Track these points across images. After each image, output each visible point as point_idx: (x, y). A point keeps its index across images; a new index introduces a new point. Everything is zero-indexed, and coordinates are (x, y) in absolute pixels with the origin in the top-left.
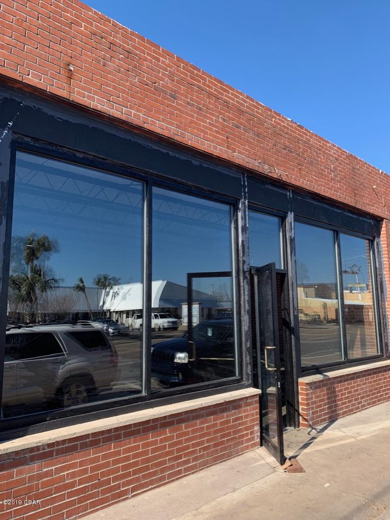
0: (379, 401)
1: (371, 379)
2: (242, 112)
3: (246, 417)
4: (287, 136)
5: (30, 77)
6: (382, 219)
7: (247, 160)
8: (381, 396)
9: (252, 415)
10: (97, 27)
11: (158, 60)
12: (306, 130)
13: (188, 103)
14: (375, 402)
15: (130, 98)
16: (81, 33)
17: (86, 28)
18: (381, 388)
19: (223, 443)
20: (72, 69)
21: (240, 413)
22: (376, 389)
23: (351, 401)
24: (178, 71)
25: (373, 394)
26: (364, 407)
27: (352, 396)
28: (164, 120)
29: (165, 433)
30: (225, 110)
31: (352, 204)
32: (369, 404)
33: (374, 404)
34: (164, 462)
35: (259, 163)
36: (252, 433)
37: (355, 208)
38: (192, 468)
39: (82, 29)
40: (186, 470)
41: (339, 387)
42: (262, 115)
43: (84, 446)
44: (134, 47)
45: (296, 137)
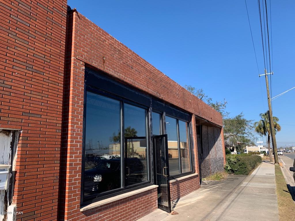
0: (193, 190)
1: (190, 181)
2: (151, 73)
3: (154, 196)
4: (164, 81)
5: (93, 63)
6: (192, 114)
7: (153, 92)
8: (193, 188)
9: (156, 195)
10: (111, 42)
11: (127, 53)
12: (170, 78)
13: (136, 70)
14: (191, 191)
15: (120, 70)
16: (106, 44)
17: (108, 42)
18: (193, 185)
19: (147, 207)
20: (104, 59)
21: (152, 195)
22: (191, 185)
23: (184, 191)
24: (133, 57)
25: (191, 187)
26: (188, 193)
27: (185, 188)
28: (130, 78)
29: (131, 203)
30: (146, 72)
31: (183, 108)
32: (189, 192)
33: (191, 192)
34: (131, 214)
35: (156, 93)
36: (156, 203)
37: (184, 110)
38: (139, 216)
39: (107, 43)
40: (138, 217)
41: (181, 185)
42: (157, 73)
43: (110, 207)
44: (121, 49)
45: (166, 82)
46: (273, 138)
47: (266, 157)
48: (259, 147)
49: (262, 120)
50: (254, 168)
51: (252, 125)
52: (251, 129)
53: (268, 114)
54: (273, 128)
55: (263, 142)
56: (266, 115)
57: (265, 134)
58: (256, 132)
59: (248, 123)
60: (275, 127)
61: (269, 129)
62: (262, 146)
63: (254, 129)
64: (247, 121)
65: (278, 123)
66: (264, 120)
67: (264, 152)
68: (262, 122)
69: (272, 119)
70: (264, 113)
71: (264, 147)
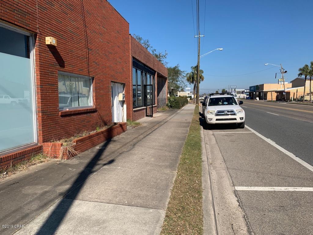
6: (156, 71)
31: (153, 69)
46: (198, 86)
47: (191, 101)
48: (188, 92)
49: (192, 72)
50: (183, 106)
51: (185, 75)
52: (183, 78)
53: (197, 68)
54: (199, 78)
55: (190, 89)
56: (195, 68)
57: (193, 83)
58: (187, 81)
59: (182, 73)
60: (200, 78)
61: (196, 79)
62: (189, 92)
63: (186, 78)
64: (181, 72)
65: (203, 74)
66: (193, 71)
67: (190, 97)
68: (192, 73)
69: (199, 72)
70: (194, 66)
71: (191, 92)
